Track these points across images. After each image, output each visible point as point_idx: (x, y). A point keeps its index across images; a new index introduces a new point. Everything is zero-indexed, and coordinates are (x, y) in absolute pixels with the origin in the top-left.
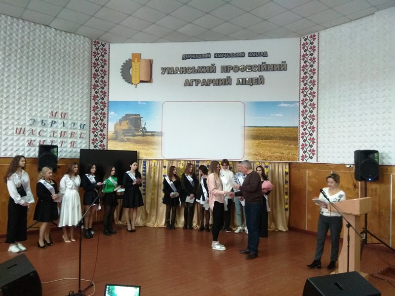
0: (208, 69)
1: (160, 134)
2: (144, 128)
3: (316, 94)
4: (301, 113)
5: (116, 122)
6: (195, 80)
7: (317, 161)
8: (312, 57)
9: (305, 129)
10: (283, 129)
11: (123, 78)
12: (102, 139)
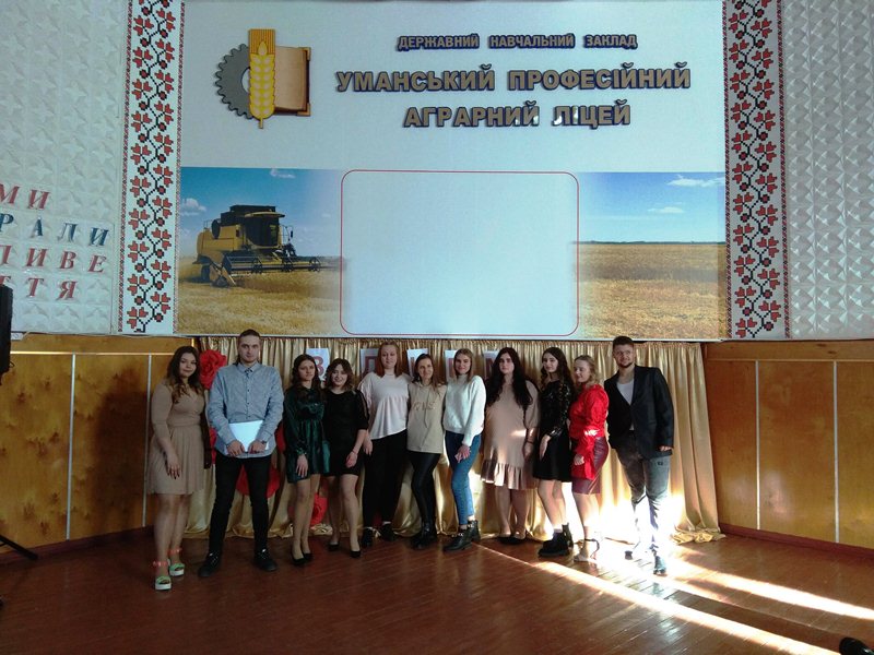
0: (472, 77)
1: (339, 265)
2: (289, 247)
3: (777, 151)
4: (733, 205)
5: (202, 230)
6: (436, 111)
7: (787, 335)
8: (762, 50)
9: (745, 249)
10: (684, 248)
11: (223, 101)
12: (159, 278)
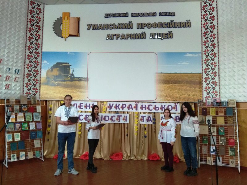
1: (86, 79)
4: (204, 62)
5: (48, 70)
6: (116, 35)
7: (220, 100)
8: (212, 16)
9: (207, 75)
11: (55, 33)
12: (35, 83)
